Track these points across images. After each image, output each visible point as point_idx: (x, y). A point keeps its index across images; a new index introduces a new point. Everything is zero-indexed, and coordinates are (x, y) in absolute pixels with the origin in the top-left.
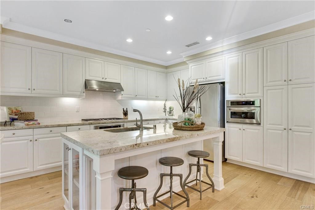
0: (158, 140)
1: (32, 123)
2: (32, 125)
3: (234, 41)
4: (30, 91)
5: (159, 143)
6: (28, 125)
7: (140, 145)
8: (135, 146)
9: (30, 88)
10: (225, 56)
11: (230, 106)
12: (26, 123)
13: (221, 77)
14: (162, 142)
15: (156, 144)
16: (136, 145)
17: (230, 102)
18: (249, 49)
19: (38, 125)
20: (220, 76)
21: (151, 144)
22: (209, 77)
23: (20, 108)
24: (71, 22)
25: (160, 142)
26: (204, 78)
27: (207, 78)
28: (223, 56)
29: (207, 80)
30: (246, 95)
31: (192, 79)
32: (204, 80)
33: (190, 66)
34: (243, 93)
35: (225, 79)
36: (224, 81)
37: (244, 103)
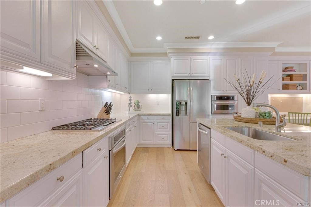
3: (221, 46)
10: (210, 57)
11: (215, 100)
17: (215, 97)
18: (232, 56)
20: (205, 73)
22: (195, 73)
26: (189, 74)
27: (192, 74)
28: (208, 56)
29: (193, 75)
30: (227, 91)
31: (175, 73)
32: (190, 75)
33: (172, 59)
34: (225, 90)
35: (209, 77)
36: (208, 78)
37: (226, 98)
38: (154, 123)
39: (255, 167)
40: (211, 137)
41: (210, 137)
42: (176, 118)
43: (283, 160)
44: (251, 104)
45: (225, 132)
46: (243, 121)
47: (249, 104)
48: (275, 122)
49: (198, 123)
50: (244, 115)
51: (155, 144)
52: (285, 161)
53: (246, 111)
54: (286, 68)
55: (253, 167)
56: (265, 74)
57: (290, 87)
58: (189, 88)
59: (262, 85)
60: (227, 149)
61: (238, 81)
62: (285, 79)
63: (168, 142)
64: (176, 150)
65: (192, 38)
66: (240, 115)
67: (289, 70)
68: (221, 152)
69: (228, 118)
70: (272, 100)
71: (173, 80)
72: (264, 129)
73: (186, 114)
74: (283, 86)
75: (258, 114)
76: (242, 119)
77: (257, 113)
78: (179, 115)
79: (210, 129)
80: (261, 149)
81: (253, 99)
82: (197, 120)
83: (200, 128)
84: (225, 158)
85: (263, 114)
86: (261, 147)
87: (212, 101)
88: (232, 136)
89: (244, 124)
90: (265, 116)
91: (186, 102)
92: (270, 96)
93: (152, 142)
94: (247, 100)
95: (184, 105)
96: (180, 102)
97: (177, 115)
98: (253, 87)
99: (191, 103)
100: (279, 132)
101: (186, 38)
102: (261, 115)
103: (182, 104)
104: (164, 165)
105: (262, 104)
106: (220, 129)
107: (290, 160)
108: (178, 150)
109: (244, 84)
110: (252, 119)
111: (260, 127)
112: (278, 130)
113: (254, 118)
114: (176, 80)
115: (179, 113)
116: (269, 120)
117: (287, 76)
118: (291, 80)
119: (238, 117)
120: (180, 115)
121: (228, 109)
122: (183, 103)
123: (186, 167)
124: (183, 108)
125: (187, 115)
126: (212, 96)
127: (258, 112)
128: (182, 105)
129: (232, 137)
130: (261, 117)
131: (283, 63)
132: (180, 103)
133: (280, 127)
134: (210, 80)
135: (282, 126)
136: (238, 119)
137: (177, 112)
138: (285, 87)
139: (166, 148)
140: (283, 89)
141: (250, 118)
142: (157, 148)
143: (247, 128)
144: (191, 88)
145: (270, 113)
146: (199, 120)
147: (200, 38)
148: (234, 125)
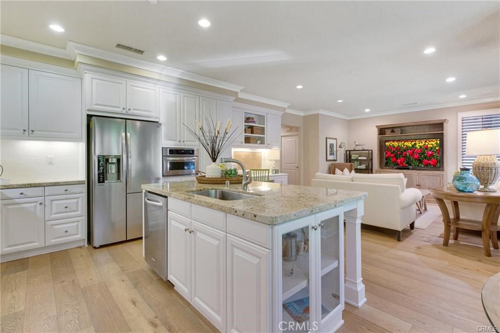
10: (159, 88)
11: (168, 154)
13: (153, 114)
17: (168, 149)
18: (191, 93)
20: (152, 112)
22: (134, 109)
26: (124, 109)
27: (129, 110)
28: (157, 86)
29: (130, 112)
30: (185, 142)
31: (94, 103)
32: (124, 112)
33: (88, 77)
34: (182, 141)
35: (159, 118)
36: (157, 121)
37: (183, 151)
38: (41, 204)
39: (227, 233)
40: (168, 210)
41: (166, 210)
42: (97, 187)
43: (253, 216)
44: (217, 159)
45: (190, 198)
46: (208, 182)
47: (214, 160)
48: (242, 180)
49: (144, 191)
50: (209, 175)
51: (46, 247)
52: (255, 216)
53: (211, 170)
54: (248, 119)
55: (225, 233)
56: (230, 124)
57: (251, 141)
58: (124, 134)
59: (227, 136)
60: (194, 220)
61: (201, 129)
62: (246, 131)
63: (79, 236)
64: (98, 248)
65: (130, 49)
66: (203, 175)
67: (250, 120)
68: (184, 228)
69: (188, 180)
70: (235, 156)
71: (89, 117)
72: (232, 189)
73: (119, 178)
74: (245, 139)
75: (224, 172)
76: (207, 179)
77: (222, 171)
78: (103, 182)
79: (166, 197)
80: (234, 209)
81: (218, 153)
82: (142, 188)
83: (148, 199)
84: (190, 233)
85: (229, 172)
86: (233, 207)
87: (163, 156)
88: (200, 201)
89: (209, 187)
90: (231, 174)
91: (118, 157)
92: (233, 150)
93: (37, 244)
94: (212, 154)
95: (114, 163)
96: (107, 157)
97: (99, 182)
98: (218, 138)
99: (129, 159)
100: (245, 191)
101: (119, 46)
102: (227, 174)
103: (110, 161)
104: (73, 281)
105: (228, 159)
106: (183, 196)
107: (259, 214)
108: (101, 247)
109: (208, 134)
110: (218, 178)
111: (227, 188)
112: (244, 188)
113: (220, 177)
114: (97, 117)
115: (103, 178)
116: (235, 178)
117: (248, 128)
118: (252, 132)
119: (202, 178)
120: (106, 181)
121: (183, 169)
122: (112, 160)
123: (123, 270)
124: (113, 169)
125: (121, 182)
126: (163, 148)
127: (224, 169)
128: (109, 163)
129: (199, 203)
130: (227, 175)
131: (245, 113)
132: (107, 160)
133: (246, 184)
134: (161, 124)
135: (248, 183)
136: (202, 180)
137: (99, 178)
138: (247, 140)
139: (74, 248)
140: (245, 143)
141: (216, 178)
142: (50, 253)
143: (214, 190)
144: (128, 134)
145: (235, 170)
146: (145, 187)
147: (144, 54)
148: (199, 189)
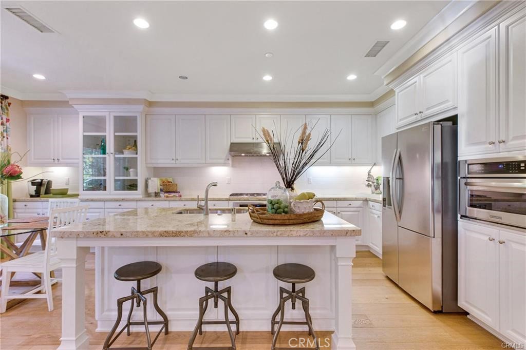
0: (143, 232)
1: (172, 195)
2: (172, 197)
4: (174, 162)
5: (145, 236)
6: (167, 197)
7: (108, 234)
8: (100, 234)
9: (174, 158)
12: (166, 194)
13: (449, 105)
14: (150, 235)
15: (137, 237)
16: (101, 232)
19: (180, 198)
20: (447, 101)
21: (128, 234)
23: (171, 179)
24: (187, 78)
25: (147, 235)
26: (416, 115)
27: (422, 112)
31: (399, 119)
32: (418, 118)
34: (500, 140)
35: (457, 108)
36: (456, 113)
38: (378, 217)
58: (395, 151)
144: (399, 150)
